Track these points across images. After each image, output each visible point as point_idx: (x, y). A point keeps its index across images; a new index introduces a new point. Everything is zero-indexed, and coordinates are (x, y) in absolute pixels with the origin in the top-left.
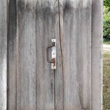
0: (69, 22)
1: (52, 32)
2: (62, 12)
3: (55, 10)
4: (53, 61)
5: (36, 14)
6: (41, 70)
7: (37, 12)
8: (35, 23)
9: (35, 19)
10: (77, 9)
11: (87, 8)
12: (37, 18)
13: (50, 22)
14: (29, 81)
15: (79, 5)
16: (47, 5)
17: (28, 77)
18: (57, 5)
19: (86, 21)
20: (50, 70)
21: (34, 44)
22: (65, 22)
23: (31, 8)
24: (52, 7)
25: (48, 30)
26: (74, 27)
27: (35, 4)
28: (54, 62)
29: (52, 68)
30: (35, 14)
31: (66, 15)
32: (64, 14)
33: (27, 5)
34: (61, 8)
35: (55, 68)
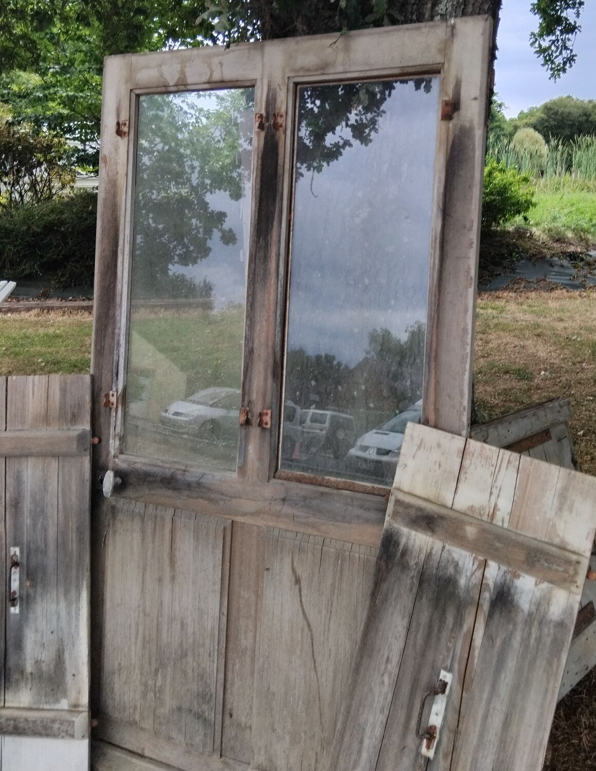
0: (498, 642)
1: (448, 650)
2: (486, 606)
3: (468, 590)
4: (430, 733)
5: (421, 582)
6: (396, 738)
7: (423, 578)
8: (410, 604)
9: (412, 597)
10: (530, 614)
11: (561, 625)
12: (418, 597)
13: (450, 620)
14: (359, 752)
15: (539, 605)
16: (451, 570)
17: (361, 742)
18: (476, 580)
19: (550, 663)
20: (418, 753)
21: (395, 660)
22: (489, 637)
23: (412, 563)
24: (462, 582)
25: (439, 639)
26: (511, 663)
27: (423, 556)
28: (431, 737)
29: (424, 750)
30: (416, 582)
31: (496, 616)
32: (490, 615)
33: (404, 553)
34: (487, 596)
35: (431, 754)
